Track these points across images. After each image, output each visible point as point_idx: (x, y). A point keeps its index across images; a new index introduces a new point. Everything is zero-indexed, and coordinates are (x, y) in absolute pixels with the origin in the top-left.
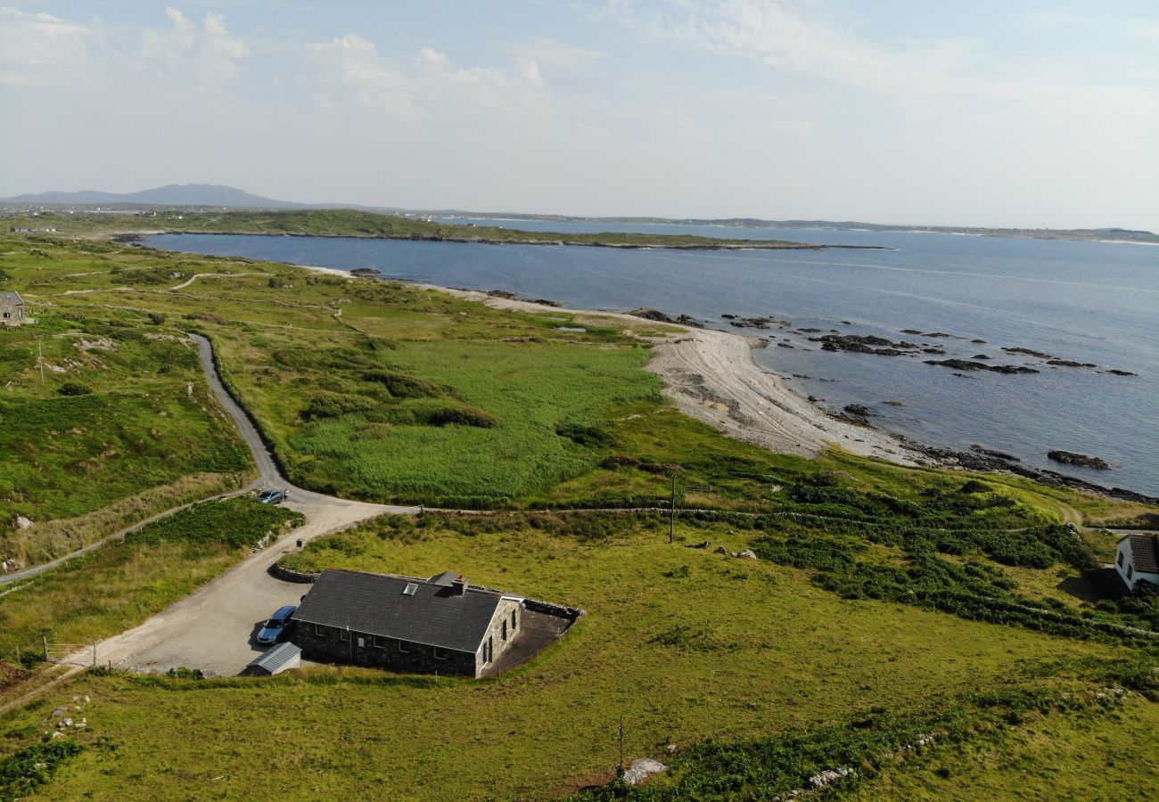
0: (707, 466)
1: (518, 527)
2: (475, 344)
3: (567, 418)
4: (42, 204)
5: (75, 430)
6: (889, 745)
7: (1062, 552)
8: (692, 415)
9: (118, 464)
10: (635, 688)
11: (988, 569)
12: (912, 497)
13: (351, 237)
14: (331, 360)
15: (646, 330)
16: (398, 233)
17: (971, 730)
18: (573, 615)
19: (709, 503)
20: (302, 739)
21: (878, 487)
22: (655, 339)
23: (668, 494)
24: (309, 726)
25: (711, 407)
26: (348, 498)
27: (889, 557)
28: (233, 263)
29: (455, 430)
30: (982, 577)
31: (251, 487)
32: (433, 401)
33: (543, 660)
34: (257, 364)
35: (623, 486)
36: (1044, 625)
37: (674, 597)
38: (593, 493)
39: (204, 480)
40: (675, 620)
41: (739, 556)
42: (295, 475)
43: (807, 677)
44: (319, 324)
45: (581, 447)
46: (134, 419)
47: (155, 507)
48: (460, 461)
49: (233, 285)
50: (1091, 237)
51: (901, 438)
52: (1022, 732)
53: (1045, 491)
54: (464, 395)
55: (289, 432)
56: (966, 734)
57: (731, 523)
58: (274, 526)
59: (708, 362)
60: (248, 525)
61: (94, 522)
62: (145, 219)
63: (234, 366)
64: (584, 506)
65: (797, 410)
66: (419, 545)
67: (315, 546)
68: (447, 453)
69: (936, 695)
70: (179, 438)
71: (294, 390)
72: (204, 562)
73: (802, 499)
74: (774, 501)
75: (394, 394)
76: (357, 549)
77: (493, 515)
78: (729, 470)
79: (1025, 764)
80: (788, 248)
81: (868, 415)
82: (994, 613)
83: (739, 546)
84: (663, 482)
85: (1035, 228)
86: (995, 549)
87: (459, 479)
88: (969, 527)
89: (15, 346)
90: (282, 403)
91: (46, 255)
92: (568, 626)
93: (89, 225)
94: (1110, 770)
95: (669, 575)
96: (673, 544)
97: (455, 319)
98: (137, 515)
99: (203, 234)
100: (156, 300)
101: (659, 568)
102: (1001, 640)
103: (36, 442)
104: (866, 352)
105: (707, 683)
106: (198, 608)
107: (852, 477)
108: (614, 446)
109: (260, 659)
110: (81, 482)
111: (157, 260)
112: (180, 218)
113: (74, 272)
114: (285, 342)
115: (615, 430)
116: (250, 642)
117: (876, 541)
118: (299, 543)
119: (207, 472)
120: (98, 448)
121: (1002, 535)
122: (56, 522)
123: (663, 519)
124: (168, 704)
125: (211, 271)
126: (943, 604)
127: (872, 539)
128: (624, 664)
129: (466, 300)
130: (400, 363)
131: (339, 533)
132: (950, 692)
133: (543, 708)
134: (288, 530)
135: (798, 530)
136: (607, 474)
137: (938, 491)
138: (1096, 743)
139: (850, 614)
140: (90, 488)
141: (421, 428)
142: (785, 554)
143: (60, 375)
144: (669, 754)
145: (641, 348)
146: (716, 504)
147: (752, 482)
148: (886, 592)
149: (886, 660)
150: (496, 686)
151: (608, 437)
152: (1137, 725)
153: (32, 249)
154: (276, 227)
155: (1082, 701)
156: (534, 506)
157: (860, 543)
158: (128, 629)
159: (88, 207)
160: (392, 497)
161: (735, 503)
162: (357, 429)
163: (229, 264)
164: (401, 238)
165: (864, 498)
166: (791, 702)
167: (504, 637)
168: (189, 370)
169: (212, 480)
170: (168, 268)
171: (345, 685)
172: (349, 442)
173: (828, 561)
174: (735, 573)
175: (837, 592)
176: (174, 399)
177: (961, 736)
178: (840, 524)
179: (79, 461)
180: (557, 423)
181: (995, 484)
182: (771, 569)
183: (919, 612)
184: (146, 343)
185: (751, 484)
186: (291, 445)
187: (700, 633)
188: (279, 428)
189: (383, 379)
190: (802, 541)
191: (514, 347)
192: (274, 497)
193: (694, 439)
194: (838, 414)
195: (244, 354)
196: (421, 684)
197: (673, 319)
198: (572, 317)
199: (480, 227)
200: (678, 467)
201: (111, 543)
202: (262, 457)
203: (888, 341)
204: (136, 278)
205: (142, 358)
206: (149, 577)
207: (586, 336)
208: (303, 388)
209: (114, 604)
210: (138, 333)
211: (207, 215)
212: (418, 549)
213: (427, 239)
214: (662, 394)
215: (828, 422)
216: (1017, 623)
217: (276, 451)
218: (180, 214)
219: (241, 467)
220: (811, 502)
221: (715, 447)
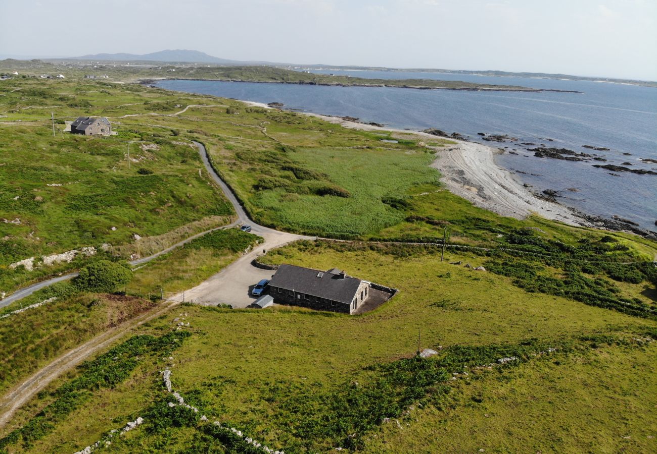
0: (463, 222)
1: (364, 249)
2: (337, 149)
3: (388, 193)
4: (98, 61)
5: (152, 193)
6: (535, 350)
7: (648, 276)
8: (456, 194)
9: (173, 210)
10: (424, 323)
11: (606, 282)
12: (573, 243)
13: (266, 82)
14: (264, 158)
15: (432, 142)
16: (291, 80)
17: (573, 348)
18: (393, 292)
19: (463, 242)
20: (282, 334)
21: (555, 237)
22: (437, 148)
23: (441, 236)
24: (283, 329)
25: (468, 189)
26: (281, 231)
27: (555, 274)
29: (330, 198)
30: (602, 286)
31: (236, 223)
32: (318, 182)
33: (381, 310)
34: (230, 159)
35: (417, 231)
36: (626, 310)
37: (442, 287)
38: (401, 234)
39: (214, 219)
40: (442, 297)
41: (476, 269)
42: (255, 218)
43: (504, 325)
44: (255, 136)
45: (395, 210)
46: (177, 188)
47: (194, 232)
48: (333, 215)
49: (208, 112)
51: (573, 210)
52: (597, 351)
53: (647, 243)
54: (333, 179)
55: (250, 196)
56: (570, 349)
57: (474, 253)
58: (251, 243)
59: (467, 162)
60: (239, 242)
61: (168, 238)
62: (154, 71)
63: (218, 160)
64: (397, 241)
65: (516, 192)
66: (317, 255)
67: (271, 253)
68: (327, 210)
69: (563, 335)
70: (200, 198)
71: (249, 174)
72: (222, 258)
73: (513, 242)
74: (498, 242)
75: (298, 178)
76: (290, 256)
77: (352, 243)
78: (475, 225)
79: (595, 363)
81: (556, 196)
82: (602, 302)
83: (477, 264)
84: (439, 230)
86: (612, 272)
87: (334, 224)
88: (602, 260)
89: (112, 147)
90: (244, 181)
91: (109, 93)
92: (391, 296)
93: (126, 74)
94: (633, 369)
95: (440, 276)
96: (443, 262)
97: (325, 134)
98: (186, 235)
99: (187, 80)
100: (171, 120)
101: (435, 273)
102: (603, 315)
103: (135, 198)
104: (560, 159)
105: (457, 324)
106: (223, 279)
107: (542, 231)
108: (412, 209)
109: (256, 301)
110: (158, 218)
111: (167, 97)
112: (174, 70)
113: (125, 103)
114: (241, 147)
115: (413, 201)
116: (248, 294)
117: (549, 265)
118: (264, 251)
119: (215, 215)
120: (163, 202)
121: (618, 265)
122: (151, 237)
123: (438, 249)
124: (222, 318)
125: (196, 103)
126: (577, 297)
127: (547, 264)
128: (419, 314)
129: (331, 123)
130: (299, 160)
131: (281, 248)
132: (569, 334)
133: (382, 328)
134: (258, 245)
135: (509, 258)
136: (409, 224)
137: (588, 240)
138: (630, 359)
139: (529, 299)
140: (162, 221)
141: (313, 197)
142: (500, 268)
143: (136, 163)
144: (439, 349)
145: (429, 153)
146: (467, 243)
147: (487, 232)
148: (550, 290)
149: (543, 320)
150: (360, 319)
151: (409, 205)
152: (652, 353)
153: (102, 90)
154: (225, 76)
155: (629, 341)
156: (371, 239)
157: (541, 266)
159: (123, 62)
160: (302, 231)
161: (477, 243)
162: (282, 196)
163: (205, 100)
164: (293, 83)
165: (547, 242)
166: (495, 334)
167: (362, 299)
168: (196, 161)
169: (217, 219)
170: (173, 102)
171: (295, 314)
172: (279, 202)
173: (523, 274)
174: (474, 277)
175: (524, 289)
176: (193, 178)
177: (568, 350)
178: (531, 255)
179: (156, 208)
180: (383, 196)
181: (620, 238)
182: (493, 276)
183: (564, 300)
184: (173, 146)
186: (252, 203)
187: (455, 303)
188: (244, 194)
189: (291, 169)
190: (511, 263)
191: (358, 152)
192: (247, 229)
193: (457, 207)
194: (539, 195)
195: (222, 154)
196: (328, 315)
197: (449, 135)
198: (391, 133)
199: (338, 76)
200: (447, 222)
201: (177, 248)
202: (238, 208)
203: (573, 152)
204: (157, 107)
205: (172, 155)
206: (199, 264)
207: (398, 145)
208: (253, 173)
209: (186, 276)
210: (168, 141)
211: (188, 69)
212: (316, 257)
213: (308, 83)
214: (440, 181)
215: (533, 199)
216: (613, 308)
217: (245, 205)
218: (173, 68)
219: (230, 213)
220: (518, 244)
221: (468, 212)
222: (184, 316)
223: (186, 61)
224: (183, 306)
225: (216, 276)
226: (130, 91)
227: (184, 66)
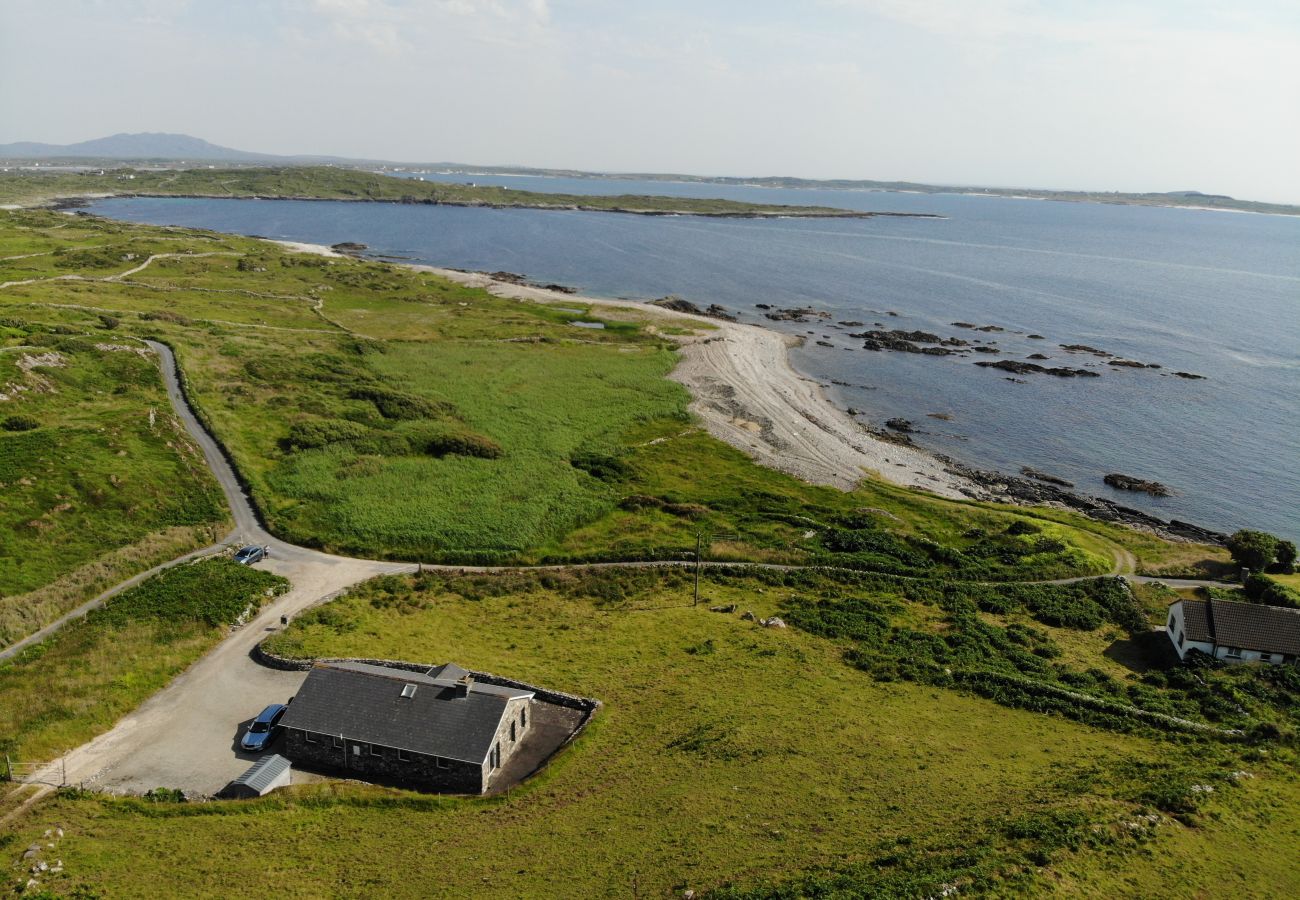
0: (736, 504)
1: (529, 588)
2: (478, 345)
3: (583, 444)
5: (24, 481)
7: (1111, 610)
8: (720, 438)
9: (74, 519)
10: (653, 811)
11: (1031, 633)
12: (953, 539)
13: (331, 200)
14: (312, 371)
15: (671, 326)
16: (385, 195)
17: (996, 877)
18: (588, 708)
19: (737, 554)
20: (297, 882)
21: (918, 529)
22: (682, 338)
23: (692, 543)
24: (303, 865)
25: (742, 426)
26: (336, 553)
27: (927, 620)
28: (195, 239)
29: (457, 462)
30: (1024, 643)
31: (227, 541)
32: (430, 424)
33: (557, 771)
34: (228, 380)
35: (644, 533)
36: (1084, 715)
37: (697, 682)
38: (611, 543)
39: (172, 536)
40: (697, 715)
41: (767, 625)
42: (275, 524)
43: (834, 793)
44: (297, 321)
45: (598, 482)
46: (88, 461)
47: (119, 574)
48: (462, 504)
49: (196, 268)
50: (1164, 202)
51: (946, 460)
52: (1049, 876)
53: (1097, 529)
54: (466, 414)
55: (267, 467)
56: (990, 881)
57: (760, 579)
58: (254, 596)
59: (739, 368)
60: (225, 597)
61: (51, 597)
62: (89, 180)
63: (201, 383)
64: (602, 560)
65: (835, 428)
66: (418, 614)
67: (302, 622)
68: (448, 494)
69: (965, 819)
70: (142, 484)
71: (271, 412)
72: (178, 646)
73: (836, 547)
74: (807, 550)
75: (385, 415)
76: (349, 624)
77: (500, 574)
78: (760, 510)
80: (832, 216)
81: (910, 431)
82: (1033, 699)
83: (767, 610)
84: (688, 527)
85: (1103, 190)
86: (1039, 608)
87: (462, 528)
88: (1014, 579)
90: (258, 429)
92: (582, 722)
93: (27, 186)
95: (692, 651)
96: (698, 607)
97: (453, 311)
98: (99, 585)
99: (159, 196)
100: (107, 291)
101: (682, 642)
102: (1039, 734)
104: (912, 352)
105: (729, 804)
106: (173, 706)
107: (891, 516)
108: (635, 479)
109: (247, 775)
110: (33, 545)
111: (108, 236)
112: (132, 177)
113: (12, 253)
114: (259, 348)
115: (635, 459)
116: (234, 749)
117: (912, 598)
118: (284, 620)
119: (175, 525)
120: (51, 502)
121: (1048, 589)
122: (10, 599)
123: (686, 575)
124: (150, 839)
125: (170, 250)
126: (980, 685)
127: (909, 597)
128: (643, 776)
129: (466, 285)
130: (391, 373)
131: (328, 604)
132: (979, 817)
133: (555, 837)
134: (271, 600)
135: (831, 588)
136: (627, 517)
137: (984, 532)
138: (1124, 888)
139: (882, 703)
140: (44, 552)
141: (419, 460)
142: (816, 619)
143: (3, 404)
145: (665, 350)
146: (744, 556)
147: (784, 526)
148: (921, 672)
149: (916, 767)
150: (504, 807)
151: (628, 469)
152: (1168, 862)
154: (244, 189)
155: (1113, 834)
156: (546, 561)
157: (898, 602)
158: (97, 735)
159: (25, 162)
160: (386, 552)
161: (765, 554)
162: (344, 464)
163: (191, 241)
164: (389, 201)
165: (903, 542)
166: (816, 829)
167: (513, 738)
168: (150, 389)
169: (181, 535)
170: (120, 247)
171: (340, 809)
172: (336, 480)
173: (862, 627)
174: (762, 647)
175: (870, 672)
176: (133, 432)
177: (985, 884)
178: (875, 579)
179: (31, 520)
180: (573, 451)
181: (1044, 522)
182: (801, 640)
183: (955, 698)
184: (98, 356)
185: (783, 530)
186: (270, 485)
187: (723, 735)
188: (256, 463)
189: (372, 397)
190: (835, 601)
191: (523, 349)
192: (252, 556)
193: (723, 468)
194: (879, 431)
195: (212, 367)
196: (423, 807)
197: (702, 310)
198: (589, 308)
199: (482, 188)
200: (705, 507)
201: (72, 623)
202: (237, 501)
203: (936, 337)
204: (82, 261)
205: (94, 376)
206: (116, 668)
207: (604, 334)
208: (282, 409)
209: (81, 705)
210: (87, 342)
211: (165, 173)
212: (416, 620)
213: (420, 202)
214: (689, 411)
215: (866, 441)
216: (1057, 712)
217: (254, 493)
218: (130, 172)
219: (214, 516)
220: (846, 551)
221: (745, 479)
222: (56, 835)
223: (163, 156)
224: (61, 801)
225: (158, 699)
226: (27, 225)
227: (157, 168)
